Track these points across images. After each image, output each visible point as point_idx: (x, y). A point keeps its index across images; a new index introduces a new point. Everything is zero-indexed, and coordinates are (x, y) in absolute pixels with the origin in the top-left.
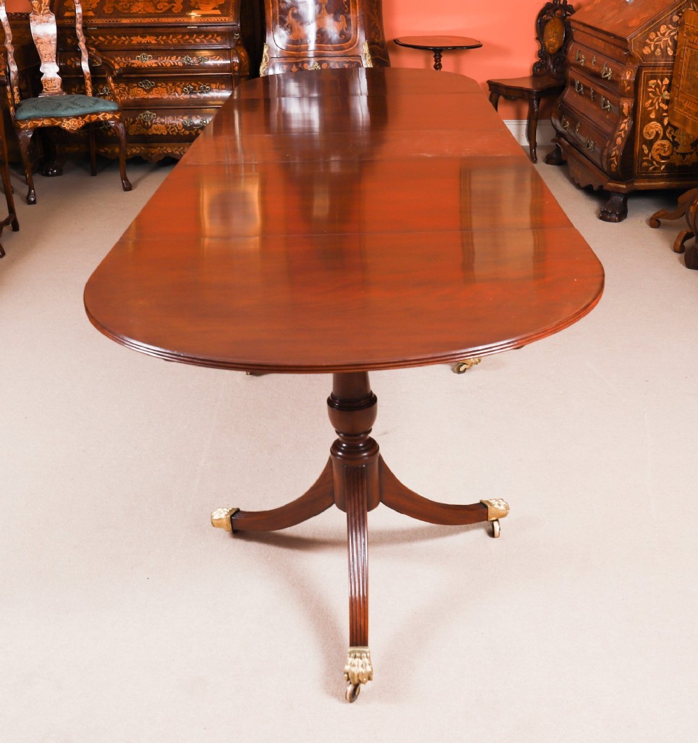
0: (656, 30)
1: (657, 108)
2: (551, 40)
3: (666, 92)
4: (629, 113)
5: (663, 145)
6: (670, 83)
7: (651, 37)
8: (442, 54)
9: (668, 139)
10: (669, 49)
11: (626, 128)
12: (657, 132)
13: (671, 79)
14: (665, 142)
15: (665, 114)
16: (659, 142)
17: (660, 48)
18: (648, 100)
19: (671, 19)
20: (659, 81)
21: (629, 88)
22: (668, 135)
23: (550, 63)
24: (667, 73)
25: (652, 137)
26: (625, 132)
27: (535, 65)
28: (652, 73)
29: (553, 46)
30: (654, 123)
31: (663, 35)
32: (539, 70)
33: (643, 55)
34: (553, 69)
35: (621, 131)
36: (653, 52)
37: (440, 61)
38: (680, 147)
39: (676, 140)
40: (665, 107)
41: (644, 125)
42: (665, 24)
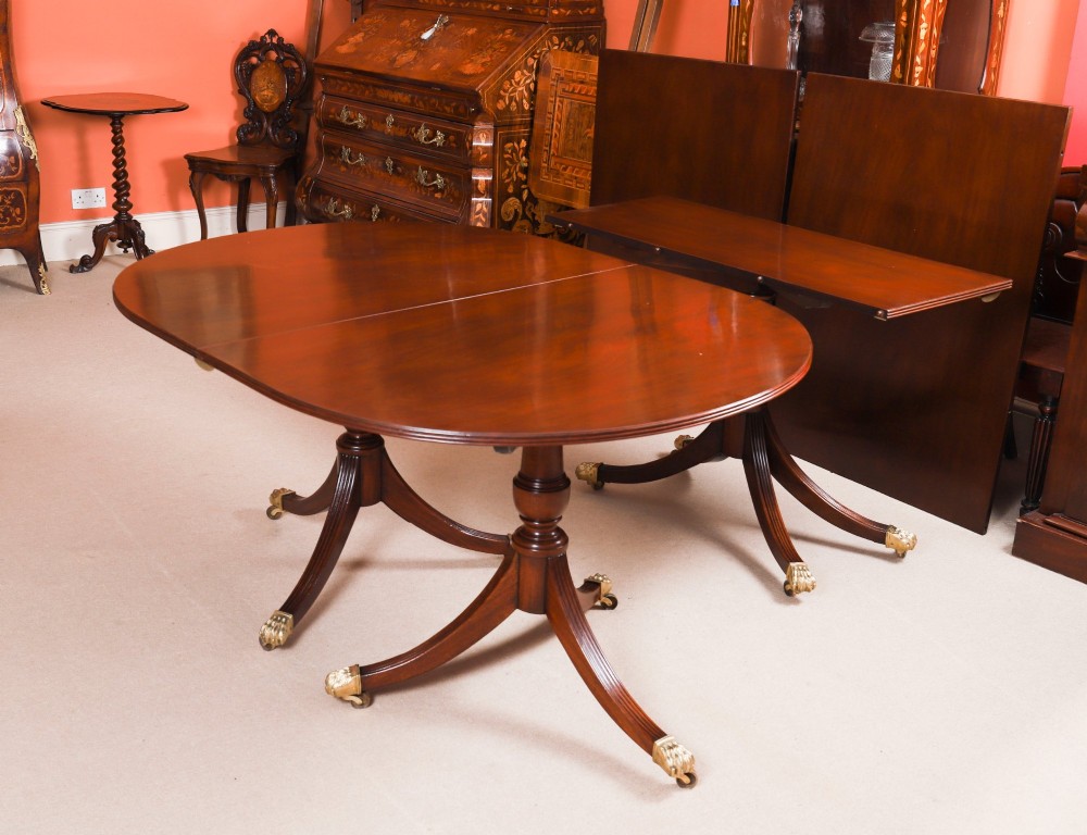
0: (511, 77)
1: (515, 178)
2: (266, 93)
3: (524, 158)
4: (486, 188)
5: (522, 227)
6: (528, 146)
7: (506, 88)
8: (123, 120)
9: (528, 219)
10: (524, 101)
11: (485, 209)
12: (516, 210)
13: (529, 140)
14: (525, 223)
15: (523, 186)
16: (518, 223)
17: (516, 101)
18: (505, 168)
19: (526, 62)
20: (516, 145)
22: (527, 213)
23: (265, 124)
24: (524, 132)
25: (511, 218)
26: (485, 215)
27: (241, 128)
28: (508, 134)
29: (271, 100)
30: (513, 201)
31: (518, 83)
32: (246, 137)
33: (497, 111)
34: (274, 134)
35: (478, 213)
36: (508, 106)
37: (121, 131)
38: (541, 227)
39: (536, 218)
40: (524, 177)
41: (502, 203)
42: (519, 69)
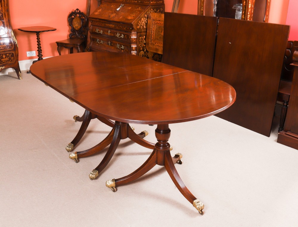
0: (141, 20)
1: (142, 46)
2: (76, 25)
3: (145, 41)
4: (135, 49)
6: (146, 37)
7: (139, 23)
8: (39, 34)
10: (144, 26)
11: (135, 54)
12: (143, 54)
13: (146, 36)
17: (142, 26)
18: (140, 44)
19: (144, 16)
20: (142, 37)
21: (135, 40)
22: (146, 55)
23: (76, 33)
24: (144, 34)
27: (70, 34)
28: (140, 34)
30: (142, 52)
31: (143, 21)
32: (72, 37)
33: (137, 29)
34: (79, 36)
36: (140, 27)
37: (39, 36)
39: (148, 56)
40: (145, 46)
41: (139, 53)
42: (143, 18)
